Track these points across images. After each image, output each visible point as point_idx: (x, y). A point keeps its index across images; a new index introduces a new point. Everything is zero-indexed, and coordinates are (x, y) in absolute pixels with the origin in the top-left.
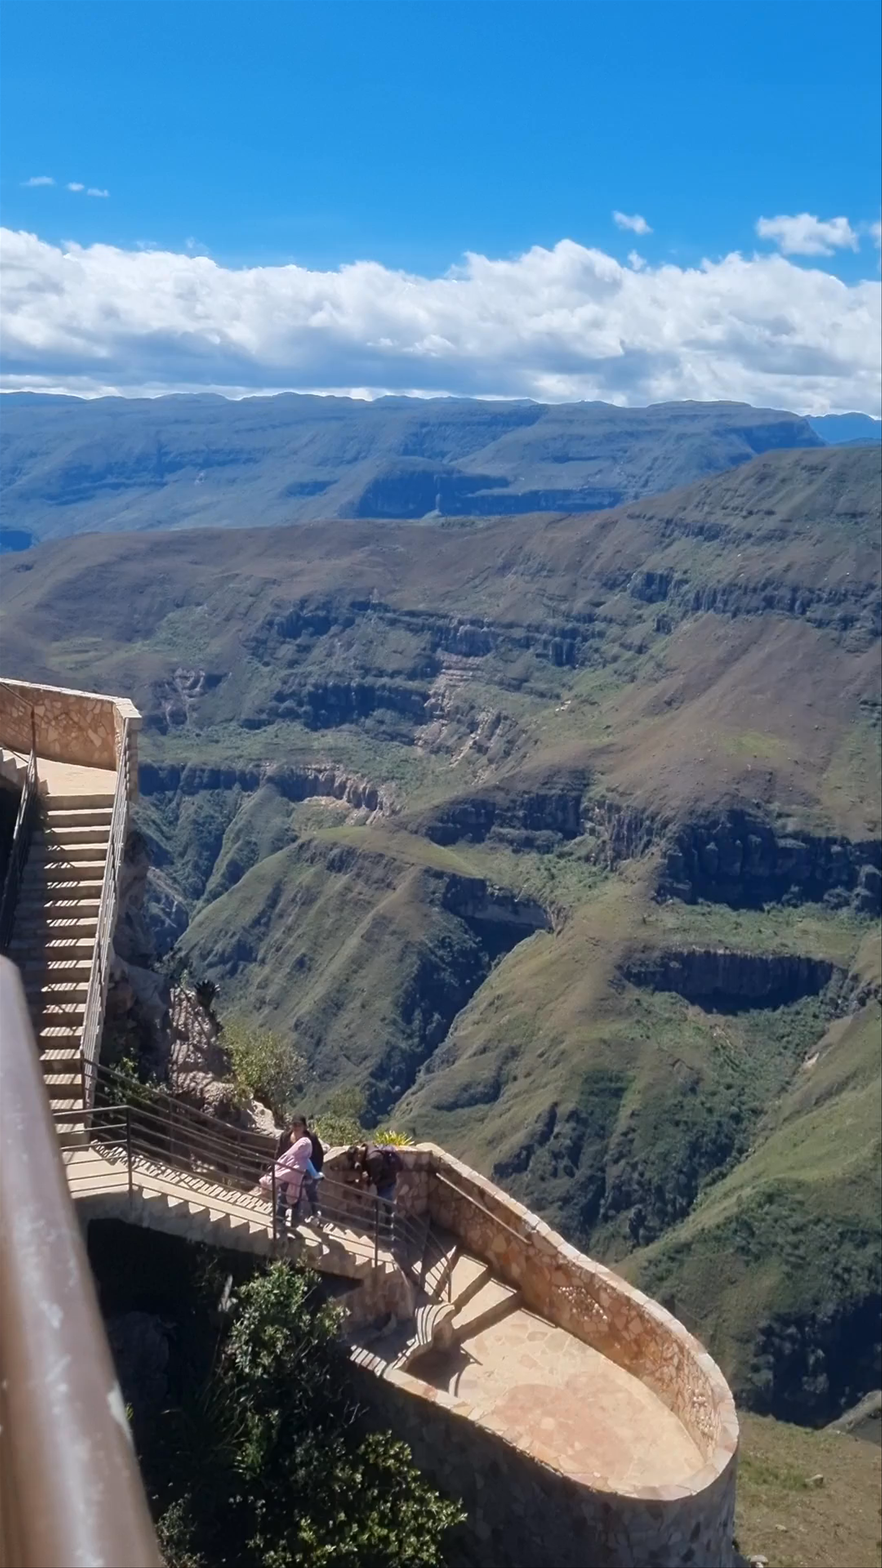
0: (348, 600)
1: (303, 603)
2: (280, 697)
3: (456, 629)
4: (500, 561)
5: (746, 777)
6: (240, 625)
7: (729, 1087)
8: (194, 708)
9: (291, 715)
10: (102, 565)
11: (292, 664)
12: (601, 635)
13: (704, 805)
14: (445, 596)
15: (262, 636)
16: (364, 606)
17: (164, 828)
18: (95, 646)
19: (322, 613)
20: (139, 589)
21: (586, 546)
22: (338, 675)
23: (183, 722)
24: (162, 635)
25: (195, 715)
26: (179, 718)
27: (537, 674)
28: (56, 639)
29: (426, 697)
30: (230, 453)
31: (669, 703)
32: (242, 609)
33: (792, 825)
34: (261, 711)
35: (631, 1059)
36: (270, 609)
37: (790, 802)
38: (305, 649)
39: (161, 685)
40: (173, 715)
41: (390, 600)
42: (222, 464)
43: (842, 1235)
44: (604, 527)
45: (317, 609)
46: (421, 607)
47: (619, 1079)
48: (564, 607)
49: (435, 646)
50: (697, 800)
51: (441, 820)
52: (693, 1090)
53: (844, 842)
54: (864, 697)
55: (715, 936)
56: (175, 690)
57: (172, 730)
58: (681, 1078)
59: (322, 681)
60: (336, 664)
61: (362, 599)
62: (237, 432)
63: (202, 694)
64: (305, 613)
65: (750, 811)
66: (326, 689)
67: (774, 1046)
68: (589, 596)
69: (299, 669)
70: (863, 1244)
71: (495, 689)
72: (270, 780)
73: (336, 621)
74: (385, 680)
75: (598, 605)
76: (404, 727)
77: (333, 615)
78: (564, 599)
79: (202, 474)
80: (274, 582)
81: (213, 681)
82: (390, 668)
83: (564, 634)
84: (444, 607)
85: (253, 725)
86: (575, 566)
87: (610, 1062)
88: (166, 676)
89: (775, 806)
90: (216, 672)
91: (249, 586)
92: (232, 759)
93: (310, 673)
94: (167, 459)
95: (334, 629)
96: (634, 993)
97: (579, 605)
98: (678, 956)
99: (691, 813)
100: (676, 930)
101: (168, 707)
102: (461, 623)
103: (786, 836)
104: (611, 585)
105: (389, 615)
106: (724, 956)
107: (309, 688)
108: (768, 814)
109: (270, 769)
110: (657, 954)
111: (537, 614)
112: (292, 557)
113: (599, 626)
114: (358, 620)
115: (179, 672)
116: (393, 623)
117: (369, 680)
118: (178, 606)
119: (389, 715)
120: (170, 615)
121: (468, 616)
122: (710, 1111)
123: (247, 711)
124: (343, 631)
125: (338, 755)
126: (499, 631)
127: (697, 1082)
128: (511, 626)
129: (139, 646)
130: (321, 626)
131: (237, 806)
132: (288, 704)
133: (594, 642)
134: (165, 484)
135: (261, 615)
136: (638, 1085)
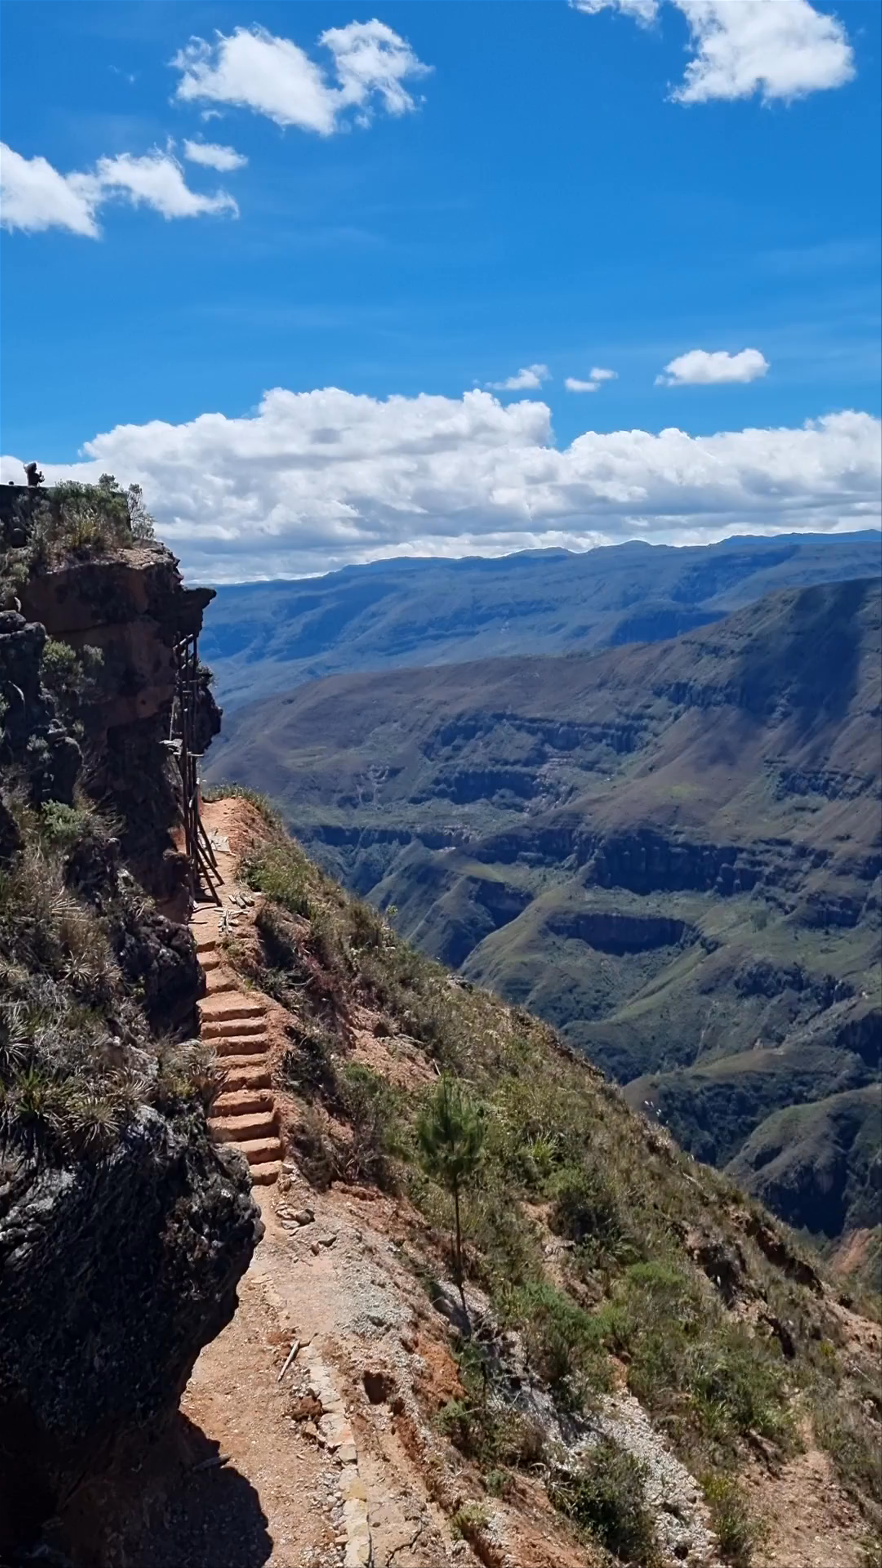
0: (491, 713)
1: (459, 717)
2: (437, 782)
3: (558, 729)
4: (598, 680)
5: (660, 809)
6: (418, 734)
7: (598, 991)
8: (379, 791)
9: (442, 794)
10: (335, 697)
11: (448, 759)
12: (645, 728)
13: (624, 827)
14: (556, 707)
15: (431, 741)
16: (499, 717)
17: (346, 868)
18: (320, 752)
19: (472, 723)
20: (357, 712)
21: (650, 667)
22: (477, 765)
23: (370, 800)
24: (368, 744)
25: (379, 795)
26: (367, 798)
27: (605, 758)
28: (295, 748)
29: (534, 778)
30: (532, 604)
31: (651, 769)
32: (420, 723)
33: (681, 838)
34: (423, 792)
35: (538, 974)
36: (438, 722)
37: (684, 825)
38: (458, 749)
39: (358, 776)
40: (363, 796)
41: (519, 712)
42: (525, 614)
43: (601, 1050)
44: (665, 652)
45: (470, 719)
46: (538, 715)
47: (527, 984)
48: (626, 710)
49: (543, 743)
50: (622, 824)
51: (486, 848)
52: (571, 991)
53: (713, 848)
54: (767, 758)
55: (614, 906)
56: (367, 779)
57: (362, 806)
58: (566, 983)
59: (465, 769)
60: (477, 758)
61: (500, 712)
62: (547, 584)
63: (386, 782)
64: (460, 723)
65: (656, 830)
66: (466, 774)
67: (639, 971)
68: (644, 701)
69: (451, 762)
70: (612, 1055)
71: (577, 770)
72: (419, 836)
73: (480, 729)
74: (508, 768)
75: (649, 707)
76: (518, 800)
77: (480, 724)
78: (627, 704)
79: (507, 623)
80: (445, 703)
81: (394, 772)
82: (512, 759)
83: (625, 729)
84: (551, 714)
85: (415, 801)
86: (640, 681)
87: (525, 975)
88: (362, 770)
89: (674, 828)
90: (397, 767)
91: (427, 707)
92: (397, 823)
93: (458, 765)
94: (480, 612)
95: (479, 734)
96: (552, 938)
97: (635, 709)
98: (585, 917)
99: (616, 832)
100: (590, 902)
101: (361, 790)
102: (562, 725)
103: (677, 846)
104: (658, 694)
105: (518, 722)
106: (617, 917)
107: (457, 775)
108: (668, 832)
109: (419, 829)
110: (572, 916)
111: (611, 716)
112: (462, 685)
113: (645, 722)
114: (496, 727)
115: (373, 767)
116: (519, 728)
117: (498, 767)
118: (383, 723)
119: (508, 793)
120: (376, 729)
121: (565, 720)
122: (578, 1002)
123: (413, 793)
124: (485, 734)
125: (466, 819)
126: (585, 729)
127: (575, 986)
128: (592, 725)
129: (352, 751)
130: (469, 733)
131: (396, 854)
132: (442, 786)
133: (641, 734)
134: (478, 633)
135: (431, 727)
136: (539, 987)
